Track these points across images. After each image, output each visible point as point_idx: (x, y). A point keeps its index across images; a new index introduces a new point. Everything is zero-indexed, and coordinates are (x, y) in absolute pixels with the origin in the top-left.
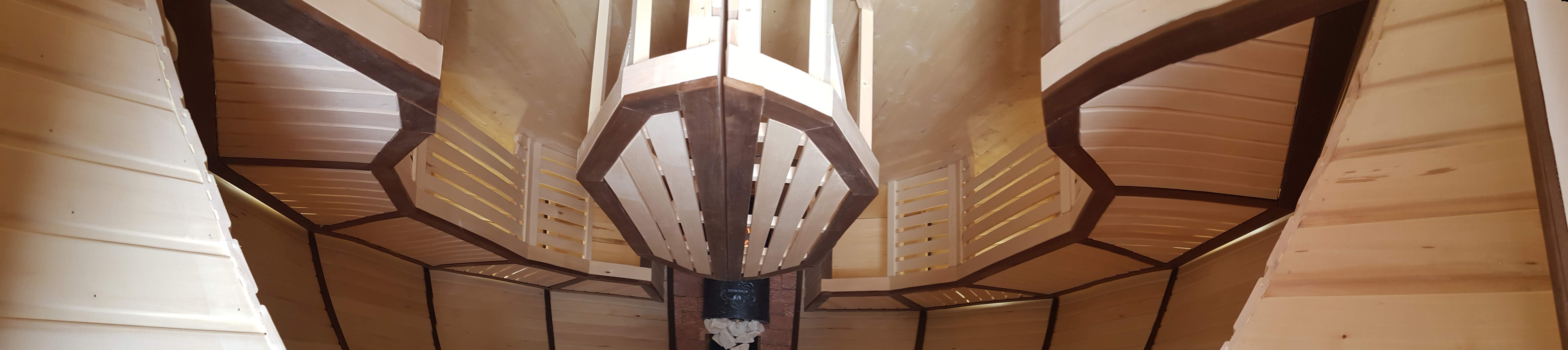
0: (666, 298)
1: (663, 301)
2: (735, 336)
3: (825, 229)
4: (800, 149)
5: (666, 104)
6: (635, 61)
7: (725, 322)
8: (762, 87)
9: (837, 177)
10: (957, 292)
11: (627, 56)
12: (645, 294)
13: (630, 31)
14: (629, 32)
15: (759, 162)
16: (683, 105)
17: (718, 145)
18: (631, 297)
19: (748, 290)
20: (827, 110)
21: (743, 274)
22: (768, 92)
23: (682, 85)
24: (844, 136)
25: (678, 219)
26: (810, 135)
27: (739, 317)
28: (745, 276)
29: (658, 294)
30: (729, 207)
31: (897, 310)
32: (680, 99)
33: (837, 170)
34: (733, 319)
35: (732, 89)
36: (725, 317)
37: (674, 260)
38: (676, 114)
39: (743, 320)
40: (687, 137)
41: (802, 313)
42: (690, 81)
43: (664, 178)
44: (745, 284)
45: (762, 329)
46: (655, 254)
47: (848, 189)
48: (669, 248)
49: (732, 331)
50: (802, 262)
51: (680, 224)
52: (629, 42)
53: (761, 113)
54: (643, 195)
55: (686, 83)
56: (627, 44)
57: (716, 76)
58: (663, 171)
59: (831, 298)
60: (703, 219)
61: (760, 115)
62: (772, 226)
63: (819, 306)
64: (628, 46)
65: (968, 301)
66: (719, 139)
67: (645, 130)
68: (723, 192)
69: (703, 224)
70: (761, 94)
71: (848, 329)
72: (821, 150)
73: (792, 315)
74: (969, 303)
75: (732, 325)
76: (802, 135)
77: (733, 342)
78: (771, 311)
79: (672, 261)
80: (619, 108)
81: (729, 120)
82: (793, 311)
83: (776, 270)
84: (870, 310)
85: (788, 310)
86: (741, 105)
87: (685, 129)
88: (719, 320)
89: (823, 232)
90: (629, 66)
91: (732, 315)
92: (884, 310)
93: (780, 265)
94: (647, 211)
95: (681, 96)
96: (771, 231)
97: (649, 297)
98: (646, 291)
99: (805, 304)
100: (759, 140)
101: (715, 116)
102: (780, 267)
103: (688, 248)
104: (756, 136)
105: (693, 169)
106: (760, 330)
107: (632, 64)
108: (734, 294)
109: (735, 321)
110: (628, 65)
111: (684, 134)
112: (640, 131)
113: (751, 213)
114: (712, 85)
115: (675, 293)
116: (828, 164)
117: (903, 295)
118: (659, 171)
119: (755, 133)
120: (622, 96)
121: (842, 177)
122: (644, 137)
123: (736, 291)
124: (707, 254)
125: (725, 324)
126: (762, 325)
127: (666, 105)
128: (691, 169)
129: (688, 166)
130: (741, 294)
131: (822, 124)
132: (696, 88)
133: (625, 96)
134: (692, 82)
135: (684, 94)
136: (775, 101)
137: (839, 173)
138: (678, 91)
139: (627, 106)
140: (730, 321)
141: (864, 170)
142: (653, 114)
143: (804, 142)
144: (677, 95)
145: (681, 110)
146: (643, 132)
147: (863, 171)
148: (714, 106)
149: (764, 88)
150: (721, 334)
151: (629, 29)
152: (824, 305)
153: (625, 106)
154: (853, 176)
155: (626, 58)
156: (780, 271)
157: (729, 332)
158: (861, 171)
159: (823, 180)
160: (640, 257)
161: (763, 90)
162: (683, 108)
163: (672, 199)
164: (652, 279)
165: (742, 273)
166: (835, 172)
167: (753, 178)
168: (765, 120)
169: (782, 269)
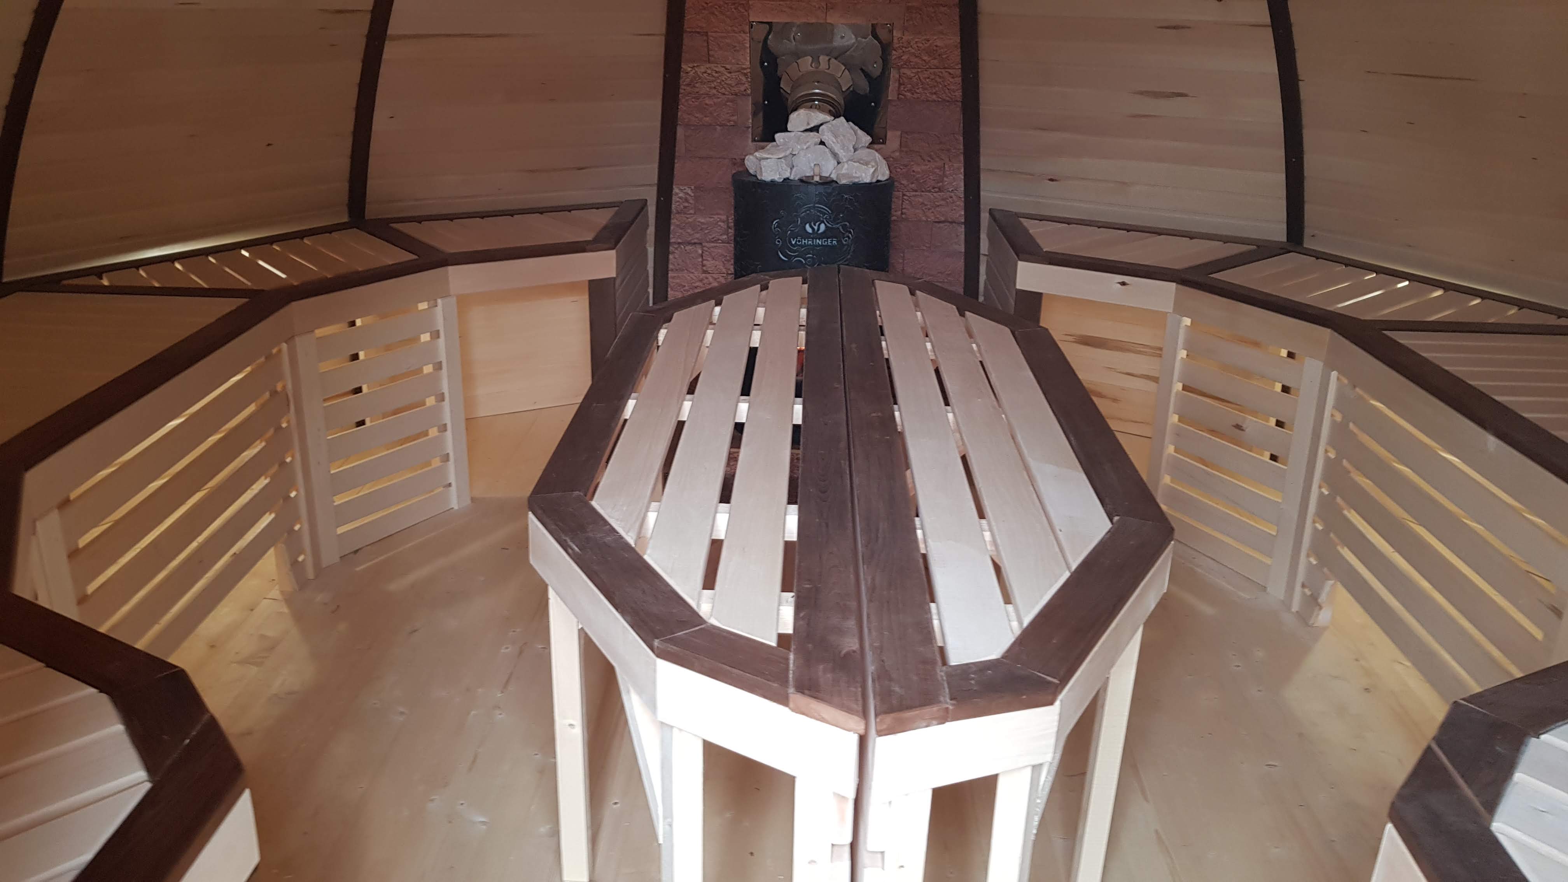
0: (985, 217)
1: (991, 212)
2: (822, 146)
3: (631, 404)
4: (709, 582)
5: (973, 682)
6: (1028, 772)
7: (843, 175)
8: (793, 710)
9: (623, 528)
10: (284, 276)
11: (1045, 781)
12: (1034, 228)
13: (1035, 831)
14: (1038, 830)
15: (788, 545)
16: (940, 678)
17: (872, 590)
18: (1068, 222)
19: (792, 245)
20: (667, 671)
21: (804, 282)
22: (782, 700)
23: (943, 719)
24: (625, 620)
25: (950, 416)
26: (694, 618)
27: (811, 189)
28: (800, 279)
29: (1001, 228)
30: (843, 445)
31: (419, 220)
32: (947, 690)
33: (627, 545)
34: (828, 182)
35: (849, 710)
36: (844, 185)
37: (962, 315)
38: (956, 658)
39: (801, 180)
40: (933, 605)
41: (651, 196)
42: (927, 726)
43: (981, 515)
44: (796, 256)
45: (750, 162)
46: (1007, 331)
47: (594, 503)
48: (974, 345)
49: (829, 155)
50: (669, 320)
51: (947, 404)
52: (1039, 810)
53: (792, 656)
54: (1027, 477)
55: (934, 722)
56: (1042, 806)
57: (880, 736)
58: (982, 530)
59: (589, 237)
60: (897, 414)
61: (795, 654)
62: (744, 401)
63: (616, 214)
64: (1041, 802)
65: (245, 253)
66: (870, 601)
67: (1015, 624)
68: (856, 481)
69: (896, 403)
70: (796, 698)
71: (532, 171)
72: (667, 585)
73: (676, 190)
74: (243, 248)
75: (829, 169)
76: (711, 615)
77: (826, 134)
78: (730, 198)
79: (967, 313)
80: (1065, 681)
81: (851, 644)
82: (674, 198)
83: (725, 297)
84: (483, 216)
85: (686, 200)
86: (829, 675)
87: (936, 623)
88: (856, 180)
89: (633, 395)
90: (1040, 762)
91: (829, 191)
92: (451, 218)
93: (717, 309)
94: (1019, 437)
95: (944, 697)
96: (746, 391)
97: (1025, 222)
98: (1031, 238)
99: (646, 216)
100: (789, 596)
101: (879, 651)
102: (718, 304)
103: (929, 345)
104: (798, 608)
105: (919, 533)
106: (755, 160)
107: (1034, 767)
108: (823, 236)
109: (821, 177)
110: (1041, 765)
111: (939, 613)
112: (1026, 623)
113: (796, 428)
114: (889, 719)
115: (962, 229)
116: (649, 556)
117: (415, 257)
118: (991, 530)
119: (802, 615)
120: (1057, 703)
121: (613, 530)
122: (1017, 611)
123: (819, 242)
124: (886, 332)
125: (844, 171)
126: (751, 171)
127: (973, 679)
128: (924, 535)
129: (930, 542)
130: (807, 236)
131: (672, 641)
132: (917, 712)
133: (1051, 703)
134: (925, 724)
135: (940, 702)
136: (770, 683)
137: (621, 537)
138: (951, 707)
139: (1050, 683)
140: (834, 177)
141: (570, 551)
142: (997, 661)
143: (704, 598)
144: (951, 699)
145: (944, 668)
146: (1020, 622)
147: (572, 549)
148: (882, 675)
149: (790, 709)
150: (853, 150)
151: (1036, 835)
152: (602, 218)
153: (1054, 683)
154: (591, 535)
155: (1045, 778)
156: (716, 295)
157: (835, 155)
158: (576, 549)
159: (652, 517)
160: (1042, 324)
161: (791, 705)
162: (941, 671)
163: (964, 459)
164: (1016, 265)
165: (806, 286)
166: (630, 539)
167: (796, 512)
168: (783, 639)
169: (713, 302)
